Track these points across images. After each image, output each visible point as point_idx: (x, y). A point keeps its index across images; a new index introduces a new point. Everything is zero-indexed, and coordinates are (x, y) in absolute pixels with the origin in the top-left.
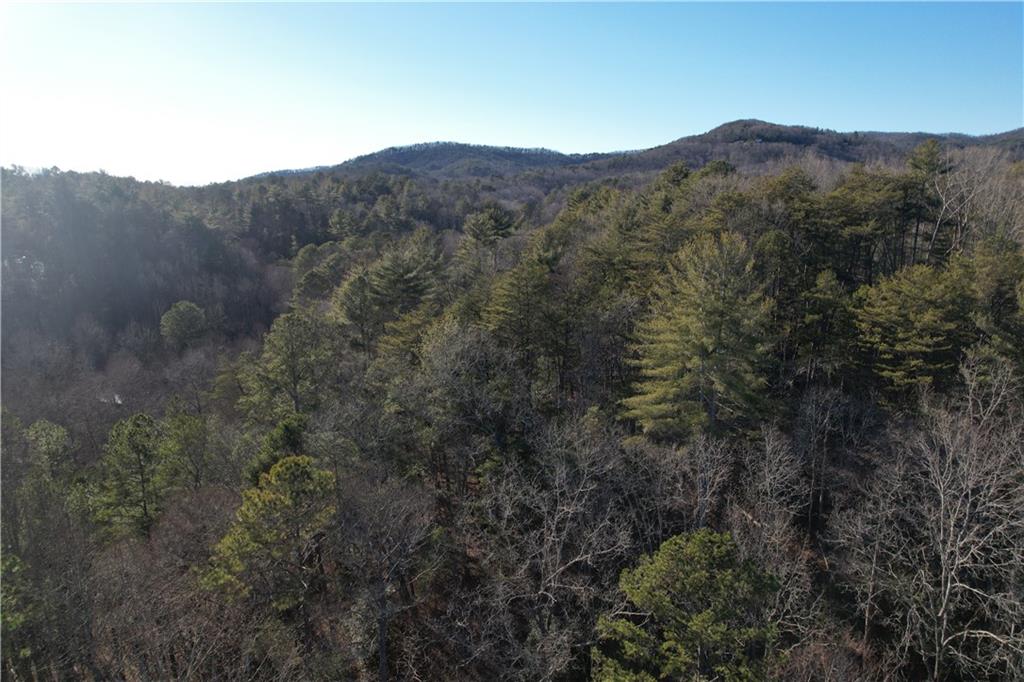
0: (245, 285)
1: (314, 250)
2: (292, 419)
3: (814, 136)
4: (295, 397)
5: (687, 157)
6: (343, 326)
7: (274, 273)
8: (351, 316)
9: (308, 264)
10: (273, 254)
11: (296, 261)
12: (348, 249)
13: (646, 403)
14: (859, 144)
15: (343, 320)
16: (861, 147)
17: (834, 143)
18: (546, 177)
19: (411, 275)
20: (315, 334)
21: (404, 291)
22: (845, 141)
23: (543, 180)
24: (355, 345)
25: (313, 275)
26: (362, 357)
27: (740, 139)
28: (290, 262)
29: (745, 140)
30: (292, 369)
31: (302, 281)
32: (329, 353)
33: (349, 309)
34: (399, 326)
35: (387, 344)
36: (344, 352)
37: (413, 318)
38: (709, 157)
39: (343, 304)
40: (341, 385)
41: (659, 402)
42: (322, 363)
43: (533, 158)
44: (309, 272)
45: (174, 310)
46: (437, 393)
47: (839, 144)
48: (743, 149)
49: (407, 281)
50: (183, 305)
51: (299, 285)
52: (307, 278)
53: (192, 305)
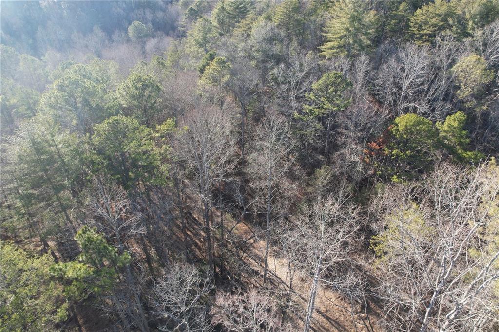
0: (160, 15)
8: (219, 23)
9: (186, 5)
19: (242, 6)
21: (239, 12)
24: (221, 34)
34: (241, 24)
35: (237, 32)
45: (132, 25)
49: (241, 8)
50: (137, 23)
51: (186, 14)
52: (189, 11)
53: (140, 23)
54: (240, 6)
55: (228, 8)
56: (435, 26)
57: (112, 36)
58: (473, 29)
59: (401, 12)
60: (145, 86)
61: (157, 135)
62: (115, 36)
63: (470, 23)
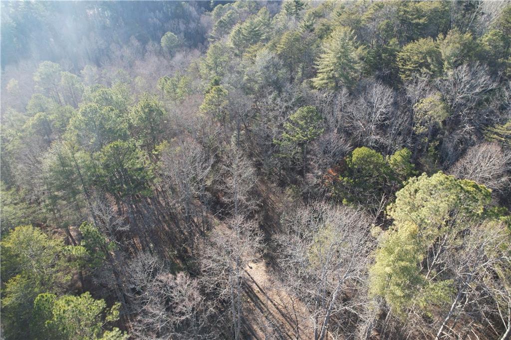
0: (192, 25)
1: (221, 8)
2: (216, 78)
4: (216, 72)
6: (232, 48)
7: (204, 19)
8: (235, 44)
9: (219, 15)
10: (203, 8)
11: (213, 13)
12: (236, 8)
13: (317, 81)
15: (232, 46)
19: (257, 29)
20: (222, 51)
21: (254, 35)
24: (236, 55)
25: (221, 22)
26: (238, 59)
28: (211, 13)
30: (216, 63)
31: (216, 24)
32: (227, 58)
33: (234, 42)
34: (250, 50)
35: (246, 55)
36: (232, 58)
37: (255, 47)
39: (232, 40)
40: (231, 69)
41: (322, 79)
42: (225, 61)
44: (219, 20)
45: (165, 36)
46: (259, 73)
49: (255, 31)
50: (169, 34)
51: (216, 26)
52: (219, 23)
53: (173, 34)
54: (255, 30)
55: (244, 31)
56: (416, 63)
57: (146, 46)
58: (448, 69)
59: (391, 46)
60: (151, 111)
61: (156, 153)
62: (150, 46)
63: (446, 63)
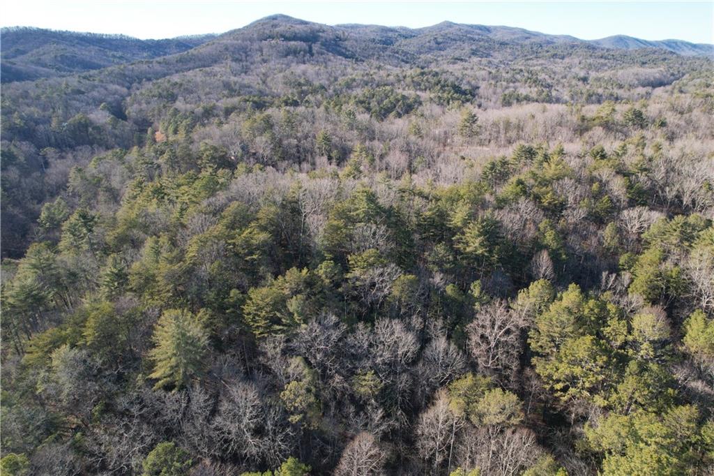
3: (318, 33)
5: (233, 53)
14: (346, 40)
16: (346, 43)
17: (331, 40)
18: (126, 73)
22: (337, 37)
23: (124, 75)
27: (270, 37)
29: (273, 38)
38: (249, 53)
43: (114, 42)
47: (334, 40)
48: (272, 47)
